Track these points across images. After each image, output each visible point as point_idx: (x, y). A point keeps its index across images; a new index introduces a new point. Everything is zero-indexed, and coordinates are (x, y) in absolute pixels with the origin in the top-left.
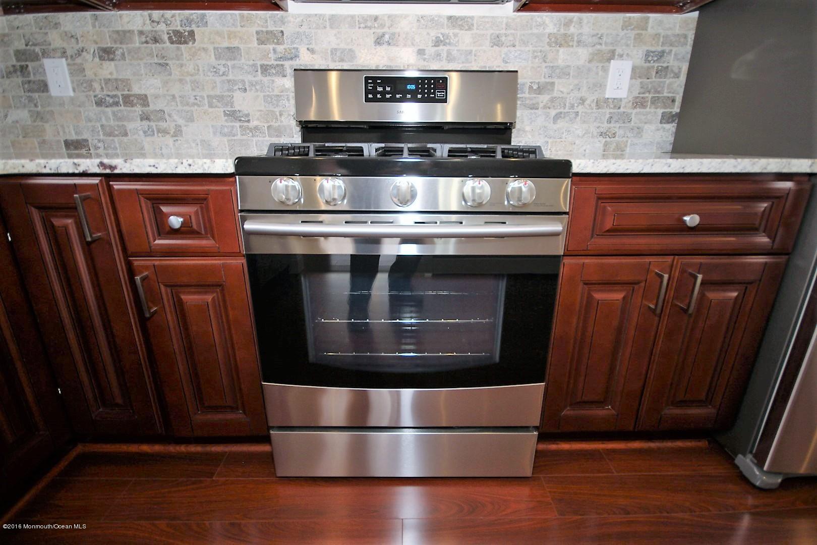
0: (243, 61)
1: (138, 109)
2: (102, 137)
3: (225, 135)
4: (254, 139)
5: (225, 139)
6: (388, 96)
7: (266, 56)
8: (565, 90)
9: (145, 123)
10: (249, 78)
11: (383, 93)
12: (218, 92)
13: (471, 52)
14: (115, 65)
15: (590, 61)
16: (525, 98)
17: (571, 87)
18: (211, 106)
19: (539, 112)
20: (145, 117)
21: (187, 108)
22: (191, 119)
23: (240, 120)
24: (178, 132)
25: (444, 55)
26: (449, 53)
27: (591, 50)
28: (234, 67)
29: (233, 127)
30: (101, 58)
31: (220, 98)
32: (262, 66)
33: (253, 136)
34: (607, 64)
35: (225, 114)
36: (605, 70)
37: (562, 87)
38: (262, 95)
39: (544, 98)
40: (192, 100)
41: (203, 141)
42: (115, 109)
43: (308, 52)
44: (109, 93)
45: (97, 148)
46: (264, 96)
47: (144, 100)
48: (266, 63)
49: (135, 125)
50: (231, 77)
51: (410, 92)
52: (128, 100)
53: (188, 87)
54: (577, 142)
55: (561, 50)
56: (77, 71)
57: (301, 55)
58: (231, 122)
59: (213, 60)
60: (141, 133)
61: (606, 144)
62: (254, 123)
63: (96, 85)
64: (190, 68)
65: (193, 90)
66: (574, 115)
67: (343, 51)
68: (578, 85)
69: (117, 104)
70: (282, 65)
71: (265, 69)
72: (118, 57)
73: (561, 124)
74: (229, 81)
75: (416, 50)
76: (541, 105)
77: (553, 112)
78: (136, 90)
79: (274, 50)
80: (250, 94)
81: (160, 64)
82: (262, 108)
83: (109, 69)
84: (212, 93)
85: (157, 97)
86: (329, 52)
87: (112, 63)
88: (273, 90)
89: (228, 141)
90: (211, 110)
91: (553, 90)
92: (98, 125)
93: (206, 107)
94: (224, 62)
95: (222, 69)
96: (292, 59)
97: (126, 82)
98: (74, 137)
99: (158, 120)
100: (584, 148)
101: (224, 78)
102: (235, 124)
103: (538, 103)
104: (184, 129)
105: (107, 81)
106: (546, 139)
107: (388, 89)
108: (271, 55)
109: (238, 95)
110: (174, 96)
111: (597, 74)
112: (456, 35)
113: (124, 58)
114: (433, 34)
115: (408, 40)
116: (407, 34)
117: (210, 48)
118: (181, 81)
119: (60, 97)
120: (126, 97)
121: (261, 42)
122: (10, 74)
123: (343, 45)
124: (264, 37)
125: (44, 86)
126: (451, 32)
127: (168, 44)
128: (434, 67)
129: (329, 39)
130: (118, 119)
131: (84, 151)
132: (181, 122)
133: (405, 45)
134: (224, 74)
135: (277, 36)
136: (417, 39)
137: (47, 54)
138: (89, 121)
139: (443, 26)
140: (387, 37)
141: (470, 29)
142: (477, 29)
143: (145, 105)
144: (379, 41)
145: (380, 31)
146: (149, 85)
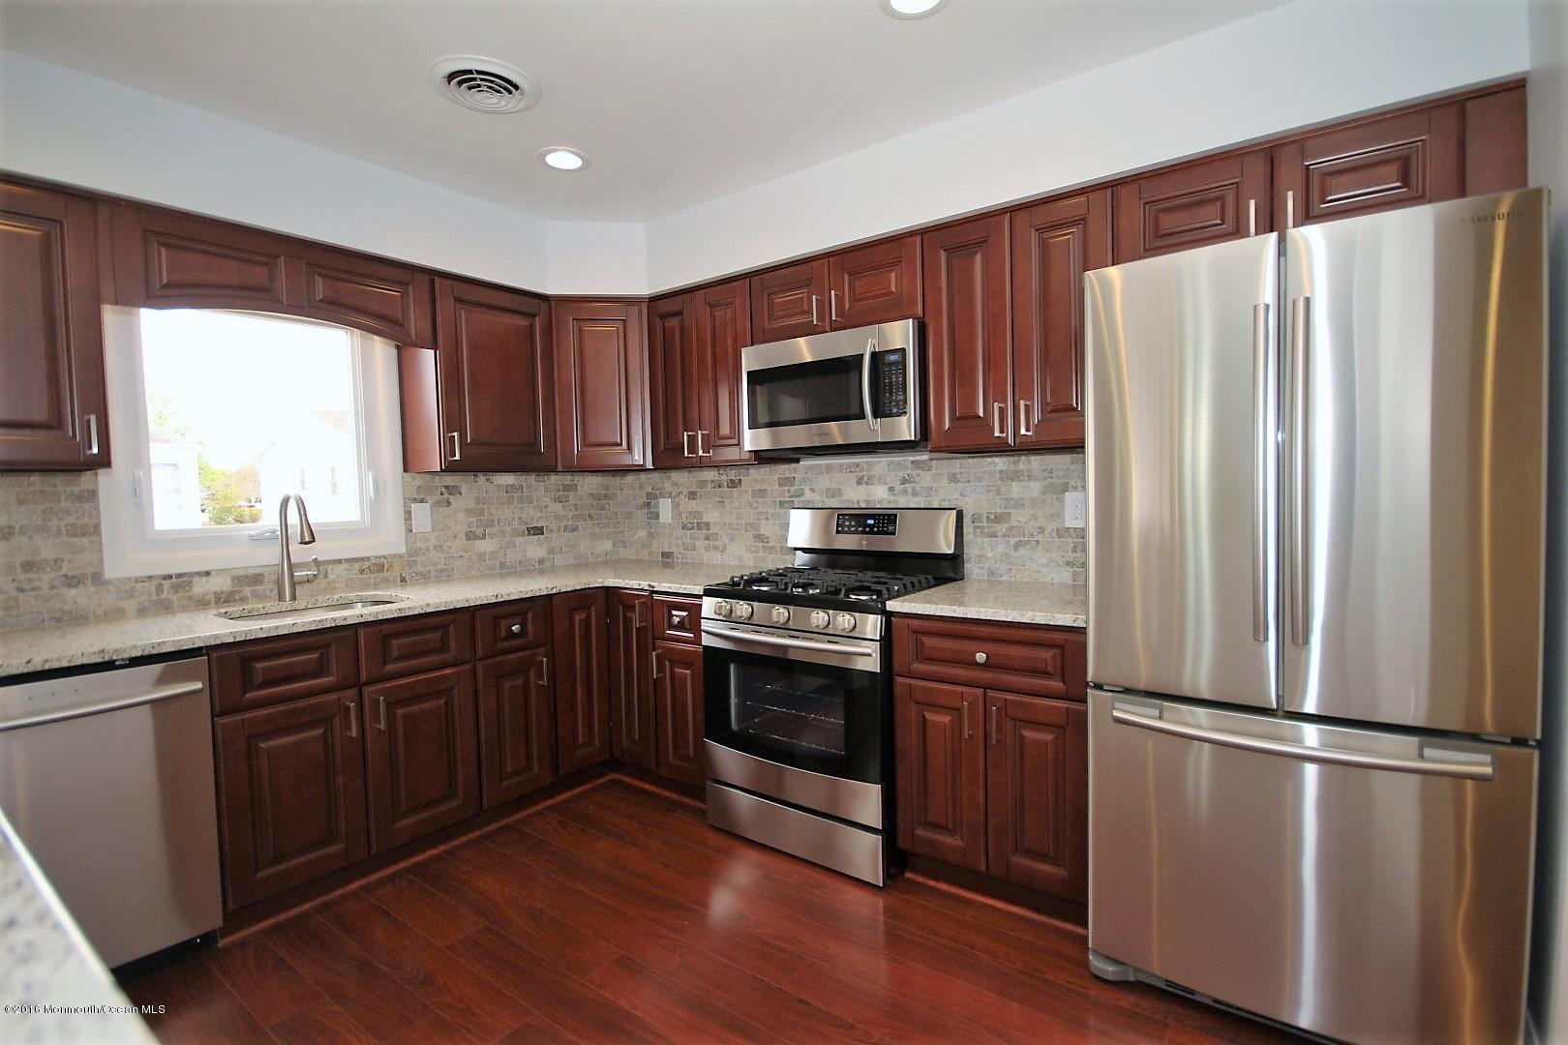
0: (768, 499)
1: (704, 532)
2: (682, 551)
3: (752, 553)
5: (752, 556)
6: (853, 529)
7: (782, 496)
8: (1022, 520)
9: (707, 542)
10: (771, 510)
11: (849, 527)
12: (751, 521)
13: (931, 488)
14: (697, 503)
15: (1044, 493)
16: (984, 527)
17: (1029, 517)
18: (746, 531)
19: (999, 539)
20: (707, 538)
21: (731, 532)
22: (733, 541)
23: (763, 542)
24: (724, 550)
25: (910, 491)
26: (913, 489)
27: (1044, 483)
28: (762, 503)
30: (689, 499)
31: (751, 525)
32: (779, 502)
34: (1060, 496)
35: (754, 537)
36: (1062, 502)
37: (1019, 517)
38: (778, 522)
39: (1002, 528)
40: (735, 527)
41: (739, 557)
42: (692, 532)
43: (810, 492)
44: (690, 521)
45: (678, 558)
47: (708, 525)
48: (782, 499)
49: (701, 543)
50: (760, 510)
51: (870, 526)
52: (699, 526)
53: (734, 517)
54: (1042, 570)
55: (1014, 484)
56: (676, 506)
57: (805, 494)
58: (758, 543)
59: (750, 498)
60: (703, 550)
61: (1075, 574)
62: (771, 544)
63: (684, 516)
64: (736, 504)
65: (737, 520)
66: (1034, 544)
67: (834, 490)
68: (1034, 515)
69: (693, 528)
70: (793, 501)
71: (782, 504)
72: (698, 497)
73: (1022, 552)
74: (759, 513)
75: (887, 487)
76: (1000, 534)
77: (1013, 541)
78: (705, 519)
79: (789, 490)
80: (770, 523)
81: (720, 502)
82: (778, 532)
83: (693, 505)
84: (747, 521)
85: (715, 524)
86: (824, 491)
87: (694, 502)
90: (746, 534)
91: (1010, 520)
92: (681, 543)
93: (743, 532)
94: (756, 499)
95: (755, 505)
96: (799, 496)
97: (700, 514)
98: (667, 550)
99: (714, 541)
100: (1051, 577)
101: (756, 511)
102: (759, 545)
103: (997, 532)
104: (728, 547)
105: (690, 513)
106: (1010, 566)
107: (853, 523)
108: (787, 494)
109: (763, 522)
110: (725, 524)
111: (1053, 504)
112: (918, 475)
113: (701, 498)
114: (901, 474)
115: (882, 481)
116: (880, 475)
117: (750, 489)
118: (731, 513)
119: (664, 523)
120: (699, 524)
121: (780, 485)
122: (641, 507)
123: (834, 486)
124: (783, 482)
125: (657, 516)
126: (915, 473)
127: (726, 489)
128: (902, 502)
129: (825, 482)
130: (693, 538)
131: (670, 560)
132: (727, 541)
133: (879, 484)
134: (756, 508)
135: (791, 481)
136: (888, 479)
137: (662, 496)
138: (677, 539)
139: (907, 468)
140: (865, 478)
141: (929, 470)
142: (936, 469)
143: (708, 529)
144: (859, 482)
145: (861, 474)
146: (712, 516)
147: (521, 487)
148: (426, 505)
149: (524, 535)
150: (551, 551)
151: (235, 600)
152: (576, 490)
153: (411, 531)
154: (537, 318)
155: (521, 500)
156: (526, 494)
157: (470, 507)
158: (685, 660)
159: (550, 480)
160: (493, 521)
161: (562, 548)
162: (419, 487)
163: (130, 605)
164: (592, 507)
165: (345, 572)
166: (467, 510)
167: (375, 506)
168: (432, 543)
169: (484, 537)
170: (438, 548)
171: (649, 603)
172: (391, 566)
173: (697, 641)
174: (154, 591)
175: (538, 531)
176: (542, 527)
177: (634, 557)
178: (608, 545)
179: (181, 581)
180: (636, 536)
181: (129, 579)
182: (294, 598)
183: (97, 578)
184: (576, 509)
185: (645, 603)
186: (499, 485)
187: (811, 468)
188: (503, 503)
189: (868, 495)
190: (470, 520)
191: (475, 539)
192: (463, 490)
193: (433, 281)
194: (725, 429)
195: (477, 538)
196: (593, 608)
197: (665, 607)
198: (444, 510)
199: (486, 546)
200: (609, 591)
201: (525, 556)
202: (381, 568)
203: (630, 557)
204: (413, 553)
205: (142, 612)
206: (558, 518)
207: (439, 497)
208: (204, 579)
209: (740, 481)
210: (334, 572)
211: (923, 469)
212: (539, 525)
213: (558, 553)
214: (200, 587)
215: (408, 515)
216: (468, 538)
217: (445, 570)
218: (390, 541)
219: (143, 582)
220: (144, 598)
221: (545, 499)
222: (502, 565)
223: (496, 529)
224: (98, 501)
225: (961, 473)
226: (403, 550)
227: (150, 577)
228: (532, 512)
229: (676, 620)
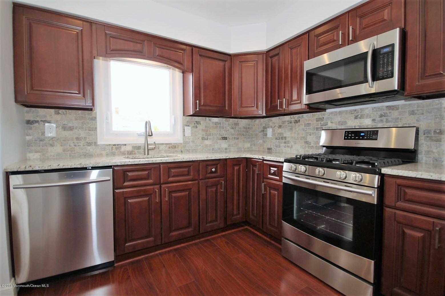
0: (311, 127)
1: (284, 141)
2: (275, 147)
3: (303, 148)
4: (311, 150)
5: (303, 149)
6: (353, 138)
7: (318, 125)
9: (285, 144)
10: (313, 131)
11: (351, 137)
12: (303, 136)
13: (398, 118)
14: (281, 130)
16: (432, 137)
18: (301, 140)
19: (442, 143)
20: (285, 143)
21: (295, 140)
22: (295, 143)
23: (308, 144)
24: (292, 147)
25: (385, 120)
26: (387, 119)
28: (308, 129)
29: (306, 146)
30: (279, 128)
31: (304, 137)
32: (316, 128)
33: (311, 149)
35: (304, 142)
38: (315, 136)
40: (297, 138)
41: (297, 150)
42: (279, 140)
43: (331, 123)
44: (279, 136)
45: (273, 150)
46: (316, 137)
47: (285, 138)
48: (317, 127)
49: (282, 145)
50: (307, 131)
51: (362, 136)
52: (282, 138)
56: (273, 131)
57: (328, 124)
58: (306, 144)
59: (303, 127)
60: (283, 147)
62: (312, 145)
63: (276, 134)
64: (297, 129)
65: (297, 135)
67: (342, 122)
69: (280, 139)
70: (322, 127)
71: (317, 129)
74: (307, 133)
75: (371, 119)
78: (284, 136)
79: (320, 123)
80: (312, 136)
81: (291, 129)
82: (315, 140)
83: (280, 131)
84: (302, 136)
85: (288, 137)
86: (338, 123)
87: (281, 129)
88: (319, 135)
89: (304, 150)
90: (301, 141)
92: (275, 144)
93: (300, 140)
94: (306, 127)
95: (305, 129)
96: (325, 125)
97: (282, 133)
98: (270, 147)
99: (288, 143)
101: (306, 132)
102: (306, 145)
103: (441, 139)
104: (293, 146)
105: (279, 133)
107: (353, 135)
108: (320, 125)
110: (292, 137)
112: (390, 113)
113: (283, 128)
114: (379, 113)
115: (368, 116)
116: (368, 114)
117: (303, 124)
118: (295, 133)
119: (269, 137)
120: (282, 137)
121: (317, 121)
122: (261, 132)
123: (343, 120)
124: (318, 120)
125: (266, 135)
126: (388, 112)
127: (293, 123)
128: (380, 125)
129: (338, 118)
130: (279, 143)
131: (271, 151)
132: (293, 144)
133: (367, 118)
134: (306, 131)
135: (322, 119)
136: (372, 115)
137: (268, 127)
138: (273, 143)
139: (384, 110)
140: (359, 116)
141: (397, 109)
142: (401, 109)
143: (286, 139)
144: (356, 118)
145: (357, 114)
146: (287, 134)
147: (220, 123)
148: (190, 128)
149: (220, 140)
150: (229, 146)
151: (133, 154)
152: (239, 125)
153: (185, 135)
154: (227, 62)
155: (220, 127)
156: (222, 125)
157: (203, 129)
158: (275, 188)
159: (230, 120)
160: (210, 134)
161: (233, 145)
162: (188, 121)
163: (104, 153)
164: (244, 131)
165: (164, 148)
166: (202, 130)
167: (174, 126)
168: (191, 140)
169: (207, 139)
170: (193, 142)
171: (262, 164)
172: (178, 146)
173: (281, 180)
174: (111, 149)
175: (225, 138)
176: (227, 137)
177: (257, 150)
178: (248, 145)
179: (118, 146)
180: (259, 142)
181: (104, 144)
182: (148, 154)
183: (96, 143)
184: (238, 132)
185: (260, 165)
186: (213, 122)
187: (332, 113)
188: (214, 128)
189: (360, 123)
190: (203, 133)
191: (204, 140)
192: (202, 123)
193: (192, 49)
194: (295, 97)
195: (205, 139)
196: (241, 165)
197: (268, 166)
198: (195, 129)
199: (207, 142)
200: (247, 159)
201: (221, 147)
202: (175, 147)
203: (256, 150)
204: (185, 142)
205: (107, 155)
206: (232, 135)
207: (193, 125)
208: (125, 146)
209: (299, 120)
210: (162, 147)
211: (393, 109)
212: (226, 136)
213: (232, 146)
214: (123, 149)
215: (184, 130)
216: (203, 139)
217: (195, 149)
218: (178, 138)
219: (108, 146)
220: (108, 151)
221: (228, 128)
222: (213, 149)
223: (211, 137)
224: (96, 121)
225: (417, 110)
226: (182, 142)
227: (110, 145)
228: (223, 132)
229: (272, 171)
